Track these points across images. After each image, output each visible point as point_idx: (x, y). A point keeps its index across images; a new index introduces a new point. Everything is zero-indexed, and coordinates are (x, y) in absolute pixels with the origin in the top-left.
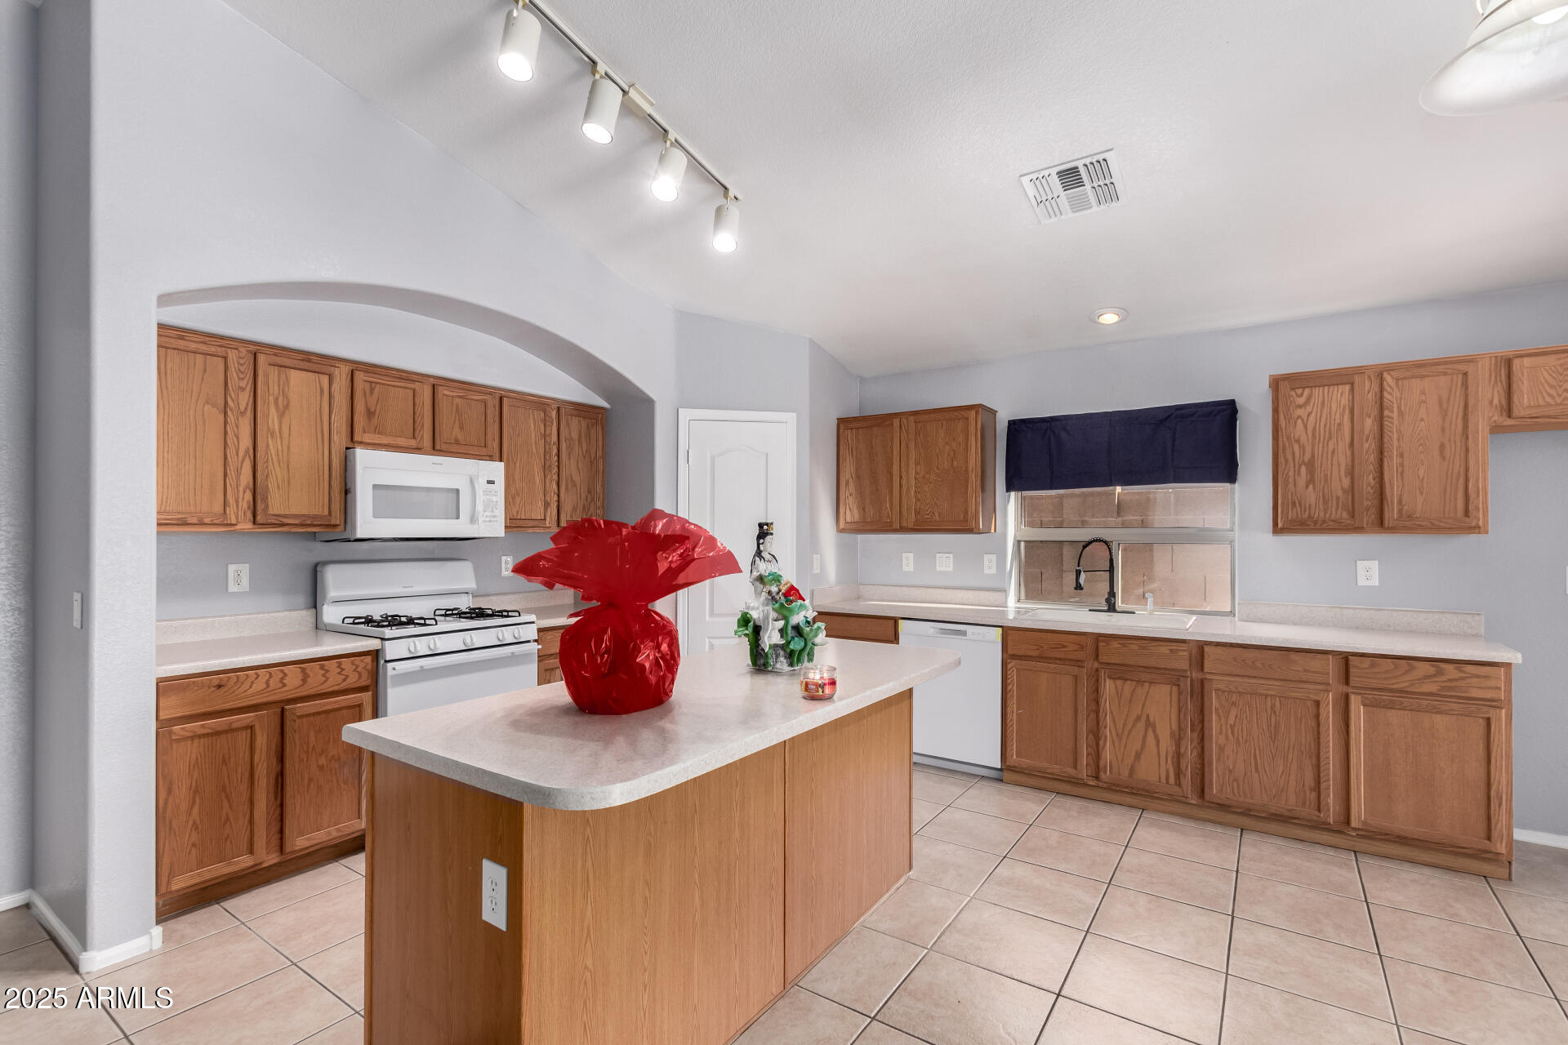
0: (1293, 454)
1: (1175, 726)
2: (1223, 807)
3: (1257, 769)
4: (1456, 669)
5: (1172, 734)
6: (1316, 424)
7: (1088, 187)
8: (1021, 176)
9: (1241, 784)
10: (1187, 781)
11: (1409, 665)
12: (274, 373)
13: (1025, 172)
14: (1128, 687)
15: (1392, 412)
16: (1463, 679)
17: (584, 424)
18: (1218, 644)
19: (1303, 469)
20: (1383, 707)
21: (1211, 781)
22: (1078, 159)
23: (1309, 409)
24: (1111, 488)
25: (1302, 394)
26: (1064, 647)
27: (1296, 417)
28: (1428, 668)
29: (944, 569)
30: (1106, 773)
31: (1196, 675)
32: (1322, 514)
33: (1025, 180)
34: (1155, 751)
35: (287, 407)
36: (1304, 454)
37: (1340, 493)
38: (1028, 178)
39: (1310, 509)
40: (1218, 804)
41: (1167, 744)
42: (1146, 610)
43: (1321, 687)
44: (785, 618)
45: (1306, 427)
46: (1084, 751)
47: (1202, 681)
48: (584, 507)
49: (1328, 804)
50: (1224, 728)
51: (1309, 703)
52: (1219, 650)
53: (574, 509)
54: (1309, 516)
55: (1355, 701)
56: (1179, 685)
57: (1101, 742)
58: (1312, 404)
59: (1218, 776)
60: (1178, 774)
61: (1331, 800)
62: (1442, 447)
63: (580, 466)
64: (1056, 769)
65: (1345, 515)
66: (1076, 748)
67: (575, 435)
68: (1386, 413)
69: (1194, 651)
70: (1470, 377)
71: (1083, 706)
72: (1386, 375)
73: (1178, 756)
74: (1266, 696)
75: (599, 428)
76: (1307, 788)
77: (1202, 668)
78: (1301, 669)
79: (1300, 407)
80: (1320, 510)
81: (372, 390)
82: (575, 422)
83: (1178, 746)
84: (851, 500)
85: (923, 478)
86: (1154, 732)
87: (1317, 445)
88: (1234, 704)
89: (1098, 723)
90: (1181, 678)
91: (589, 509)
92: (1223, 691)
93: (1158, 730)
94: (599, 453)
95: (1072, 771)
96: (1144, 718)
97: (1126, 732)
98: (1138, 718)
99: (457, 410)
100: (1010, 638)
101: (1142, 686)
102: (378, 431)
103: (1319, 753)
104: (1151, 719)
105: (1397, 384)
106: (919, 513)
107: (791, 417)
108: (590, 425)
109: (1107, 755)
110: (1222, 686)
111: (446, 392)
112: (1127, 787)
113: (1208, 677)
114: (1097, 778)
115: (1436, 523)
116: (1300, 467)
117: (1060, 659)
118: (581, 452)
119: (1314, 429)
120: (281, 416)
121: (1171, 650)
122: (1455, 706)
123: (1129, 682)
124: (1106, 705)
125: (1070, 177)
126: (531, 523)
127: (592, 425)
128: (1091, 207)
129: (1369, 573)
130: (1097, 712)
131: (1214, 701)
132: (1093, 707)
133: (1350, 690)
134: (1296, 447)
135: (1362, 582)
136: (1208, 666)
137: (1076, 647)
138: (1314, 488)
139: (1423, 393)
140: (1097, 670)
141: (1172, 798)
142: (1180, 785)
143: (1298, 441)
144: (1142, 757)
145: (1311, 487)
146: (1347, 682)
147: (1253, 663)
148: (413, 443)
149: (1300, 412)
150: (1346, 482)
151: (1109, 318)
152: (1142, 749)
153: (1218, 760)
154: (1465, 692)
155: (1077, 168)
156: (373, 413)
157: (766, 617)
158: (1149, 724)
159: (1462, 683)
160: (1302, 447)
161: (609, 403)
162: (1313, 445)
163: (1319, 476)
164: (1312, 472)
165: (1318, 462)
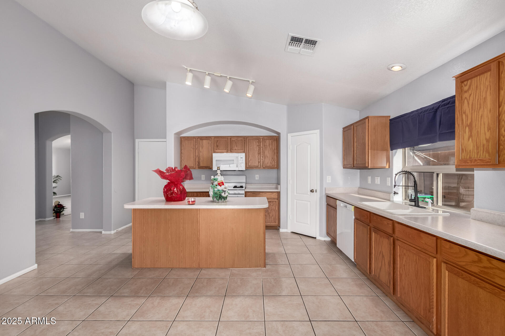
0: (462, 120)
6: (473, 101)
12: (201, 141)
14: (378, 237)
16: (491, 268)
17: (270, 141)
18: (399, 223)
19: (467, 128)
20: (456, 274)
23: (470, 92)
25: (467, 84)
26: (364, 216)
27: (464, 98)
28: (475, 257)
29: (377, 183)
34: (384, 269)
35: (203, 147)
36: (467, 120)
39: (470, 152)
41: (387, 267)
43: (431, 254)
45: (468, 104)
50: (402, 265)
51: (427, 262)
53: (268, 163)
54: (470, 157)
55: (444, 266)
56: (390, 241)
57: (372, 259)
58: (471, 89)
65: (487, 155)
67: (268, 144)
75: (276, 141)
78: (424, 242)
79: (466, 92)
80: (475, 153)
81: (218, 141)
82: (268, 141)
84: (345, 157)
85: (357, 147)
86: (384, 260)
87: (474, 114)
88: (405, 254)
90: (390, 237)
92: (402, 247)
94: (275, 148)
96: (382, 253)
97: (378, 256)
99: (235, 143)
100: (355, 210)
101: (381, 238)
102: (219, 149)
106: (356, 161)
107: (318, 131)
110: (400, 244)
111: (233, 139)
116: (466, 128)
117: (364, 221)
118: (270, 148)
119: (473, 104)
120: (202, 149)
122: (487, 286)
123: (378, 235)
126: (255, 167)
127: (273, 141)
133: (441, 259)
134: (464, 116)
136: (396, 233)
137: (367, 217)
138: (472, 140)
140: (371, 228)
143: (465, 113)
145: (471, 139)
147: (409, 235)
148: (225, 151)
149: (466, 95)
151: (397, 68)
152: (381, 266)
154: (492, 278)
156: (218, 146)
158: (383, 256)
159: (491, 271)
160: (467, 116)
162: (472, 114)
163: (474, 132)
164: (471, 131)
165: (474, 125)
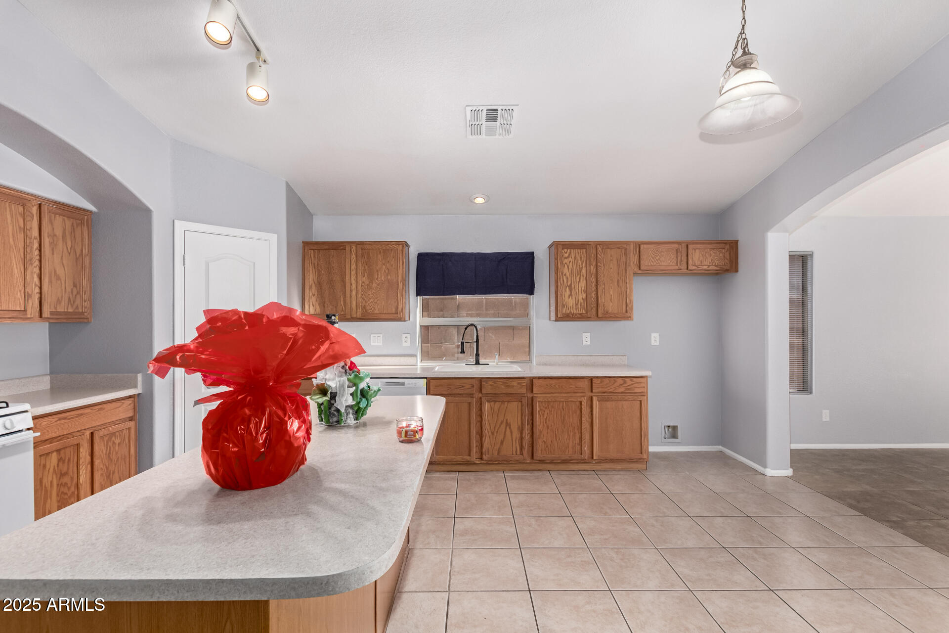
0: (564, 281)
1: (520, 423)
2: (542, 462)
3: (556, 440)
4: (631, 380)
5: (519, 428)
6: (572, 267)
7: (498, 123)
8: (467, 106)
9: (549, 448)
10: (525, 452)
11: (615, 380)
13: (470, 104)
14: (497, 405)
15: (601, 264)
16: (632, 384)
17: (68, 223)
18: (539, 378)
19: (568, 288)
20: (605, 401)
21: (537, 449)
22: (500, 105)
23: (570, 259)
24: (454, 296)
25: (567, 252)
26: (463, 387)
27: (564, 263)
28: (620, 381)
29: (376, 344)
30: (486, 455)
31: (529, 395)
32: (575, 311)
33: (469, 109)
34: (510, 439)
36: (568, 281)
37: (582, 301)
38: (471, 108)
39: (570, 308)
40: (539, 460)
41: (516, 434)
42: (494, 362)
43: (582, 394)
44: (355, 385)
45: (568, 269)
46: (474, 444)
47: (532, 398)
48: (69, 299)
49: (585, 450)
50: (542, 421)
51: (577, 403)
52: (541, 381)
53: (59, 301)
54: (570, 312)
55: (595, 399)
56: (522, 402)
57: (484, 439)
58: (571, 257)
59: (539, 446)
60: (522, 448)
61: (586, 449)
62: (618, 281)
63: (65, 262)
64: (459, 458)
65: (584, 312)
66: (470, 446)
67: (59, 232)
68: (599, 264)
69: (529, 382)
70: (627, 251)
71: (474, 419)
72: (598, 246)
73: (522, 438)
74: (560, 402)
75: (85, 228)
76: (576, 444)
77: (532, 391)
78: (574, 387)
79: (566, 258)
80: (574, 309)
82: (58, 220)
83: (522, 434)
84: (313, 299)
85: (367, 285)
86: (510, 428)
87: (573, 278)
88: (546, 407)
89: (481, 428)
90: (523, 398)
91: (74, 302)
92: (542, 402)
93: (511, 427)
94: (85, 251)
95: (468, 458)
96: (505, 422)
97: (496, 431)
98: (502, 422)
100: (431, 384)
101: (504, 404)
103: (581, 426)
104: (508, 421)
105: (602, 251)
106: (365, 308)
107: (274, 237)
108: (75, 225)
109: (486, 445)
110: (541, 400)
112: (496, 461)
113: (535, 395)
114: (481, 459)
115: (617, 315)
116: (566, 287)
117: (460, 394)
118: (65, 248)
119: (572, 270)
121: (518, 383)
122: (630, 397)
123: (497, 403)
124: (486, 417)
125: (492, 114)
126: (10, 314)
127: (77, 224)
128: (495, 135)
129: (586, 339)
130: (481, 422)
131: (537, 408)
132: (479, 419)
133: (592, 394)
134: (565, 277)
135: (584, 343)
136: (535, 390)
137: (470, 386)
139: (611, 256)
140: (481, 398)
141: (519, 462)
142: (522, 454)
143: (565, 275)
144: (504, 443)
145: (571, 298)
146: (592, 391)
147: (555, 386)
149: (566, 261)
150: (584, 296)
151: (480, 200)
152: (504, 438)
153: (539, 438)
154: (633, 390)
155: (498, 110)
157: (342, 386)
158: (508, 425)
159: (632, 386)
160: (567, 278)
161: (96, 207)
162: (571, 277)
163: (574, 292)
164: (571, 290)
165: (573, 286)
